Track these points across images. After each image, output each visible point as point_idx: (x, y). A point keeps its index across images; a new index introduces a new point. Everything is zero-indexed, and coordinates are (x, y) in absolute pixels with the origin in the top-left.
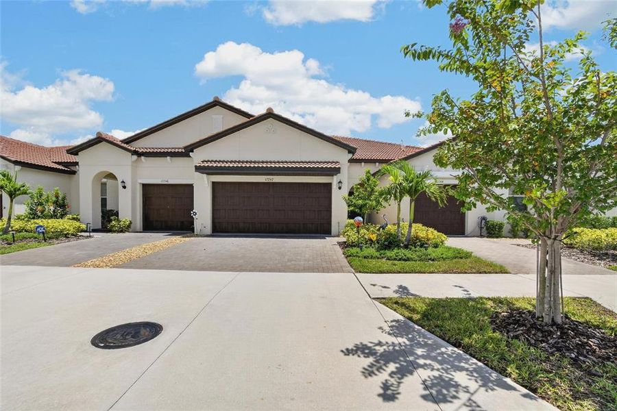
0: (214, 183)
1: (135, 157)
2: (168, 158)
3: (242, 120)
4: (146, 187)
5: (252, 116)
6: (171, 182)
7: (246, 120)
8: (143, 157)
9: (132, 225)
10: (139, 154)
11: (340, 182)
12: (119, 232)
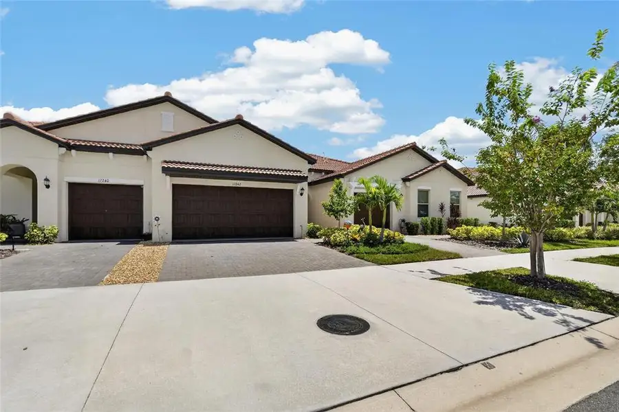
0: (174, 186)
1: (63, 150)
2: (111, 154)
3: (202, 124)
4: (72, 186)
5: (216, 122)
6: (112, 181)
7: (207, 125)
8: (73, 151)
10: (69, 147)
11: (302, 189)
12: (42, 243)
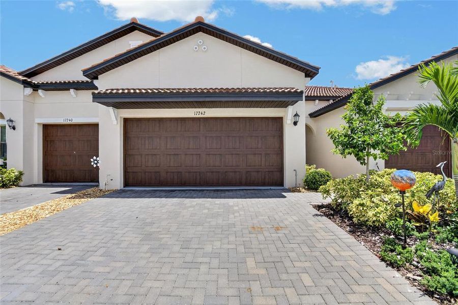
0: (126, 120)
1: (29, 91)
2: (72, 90)
4: (48, 128)
6: (76, 121)
8: (40, 91)
9: (23, 177)
11: (296, 115)
